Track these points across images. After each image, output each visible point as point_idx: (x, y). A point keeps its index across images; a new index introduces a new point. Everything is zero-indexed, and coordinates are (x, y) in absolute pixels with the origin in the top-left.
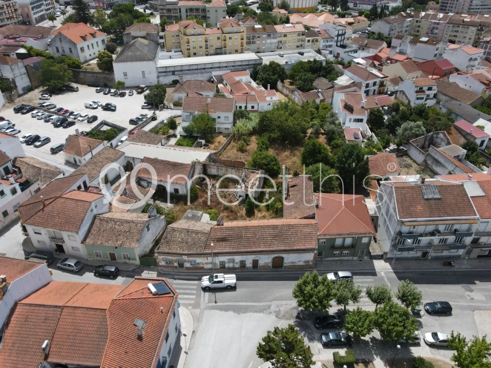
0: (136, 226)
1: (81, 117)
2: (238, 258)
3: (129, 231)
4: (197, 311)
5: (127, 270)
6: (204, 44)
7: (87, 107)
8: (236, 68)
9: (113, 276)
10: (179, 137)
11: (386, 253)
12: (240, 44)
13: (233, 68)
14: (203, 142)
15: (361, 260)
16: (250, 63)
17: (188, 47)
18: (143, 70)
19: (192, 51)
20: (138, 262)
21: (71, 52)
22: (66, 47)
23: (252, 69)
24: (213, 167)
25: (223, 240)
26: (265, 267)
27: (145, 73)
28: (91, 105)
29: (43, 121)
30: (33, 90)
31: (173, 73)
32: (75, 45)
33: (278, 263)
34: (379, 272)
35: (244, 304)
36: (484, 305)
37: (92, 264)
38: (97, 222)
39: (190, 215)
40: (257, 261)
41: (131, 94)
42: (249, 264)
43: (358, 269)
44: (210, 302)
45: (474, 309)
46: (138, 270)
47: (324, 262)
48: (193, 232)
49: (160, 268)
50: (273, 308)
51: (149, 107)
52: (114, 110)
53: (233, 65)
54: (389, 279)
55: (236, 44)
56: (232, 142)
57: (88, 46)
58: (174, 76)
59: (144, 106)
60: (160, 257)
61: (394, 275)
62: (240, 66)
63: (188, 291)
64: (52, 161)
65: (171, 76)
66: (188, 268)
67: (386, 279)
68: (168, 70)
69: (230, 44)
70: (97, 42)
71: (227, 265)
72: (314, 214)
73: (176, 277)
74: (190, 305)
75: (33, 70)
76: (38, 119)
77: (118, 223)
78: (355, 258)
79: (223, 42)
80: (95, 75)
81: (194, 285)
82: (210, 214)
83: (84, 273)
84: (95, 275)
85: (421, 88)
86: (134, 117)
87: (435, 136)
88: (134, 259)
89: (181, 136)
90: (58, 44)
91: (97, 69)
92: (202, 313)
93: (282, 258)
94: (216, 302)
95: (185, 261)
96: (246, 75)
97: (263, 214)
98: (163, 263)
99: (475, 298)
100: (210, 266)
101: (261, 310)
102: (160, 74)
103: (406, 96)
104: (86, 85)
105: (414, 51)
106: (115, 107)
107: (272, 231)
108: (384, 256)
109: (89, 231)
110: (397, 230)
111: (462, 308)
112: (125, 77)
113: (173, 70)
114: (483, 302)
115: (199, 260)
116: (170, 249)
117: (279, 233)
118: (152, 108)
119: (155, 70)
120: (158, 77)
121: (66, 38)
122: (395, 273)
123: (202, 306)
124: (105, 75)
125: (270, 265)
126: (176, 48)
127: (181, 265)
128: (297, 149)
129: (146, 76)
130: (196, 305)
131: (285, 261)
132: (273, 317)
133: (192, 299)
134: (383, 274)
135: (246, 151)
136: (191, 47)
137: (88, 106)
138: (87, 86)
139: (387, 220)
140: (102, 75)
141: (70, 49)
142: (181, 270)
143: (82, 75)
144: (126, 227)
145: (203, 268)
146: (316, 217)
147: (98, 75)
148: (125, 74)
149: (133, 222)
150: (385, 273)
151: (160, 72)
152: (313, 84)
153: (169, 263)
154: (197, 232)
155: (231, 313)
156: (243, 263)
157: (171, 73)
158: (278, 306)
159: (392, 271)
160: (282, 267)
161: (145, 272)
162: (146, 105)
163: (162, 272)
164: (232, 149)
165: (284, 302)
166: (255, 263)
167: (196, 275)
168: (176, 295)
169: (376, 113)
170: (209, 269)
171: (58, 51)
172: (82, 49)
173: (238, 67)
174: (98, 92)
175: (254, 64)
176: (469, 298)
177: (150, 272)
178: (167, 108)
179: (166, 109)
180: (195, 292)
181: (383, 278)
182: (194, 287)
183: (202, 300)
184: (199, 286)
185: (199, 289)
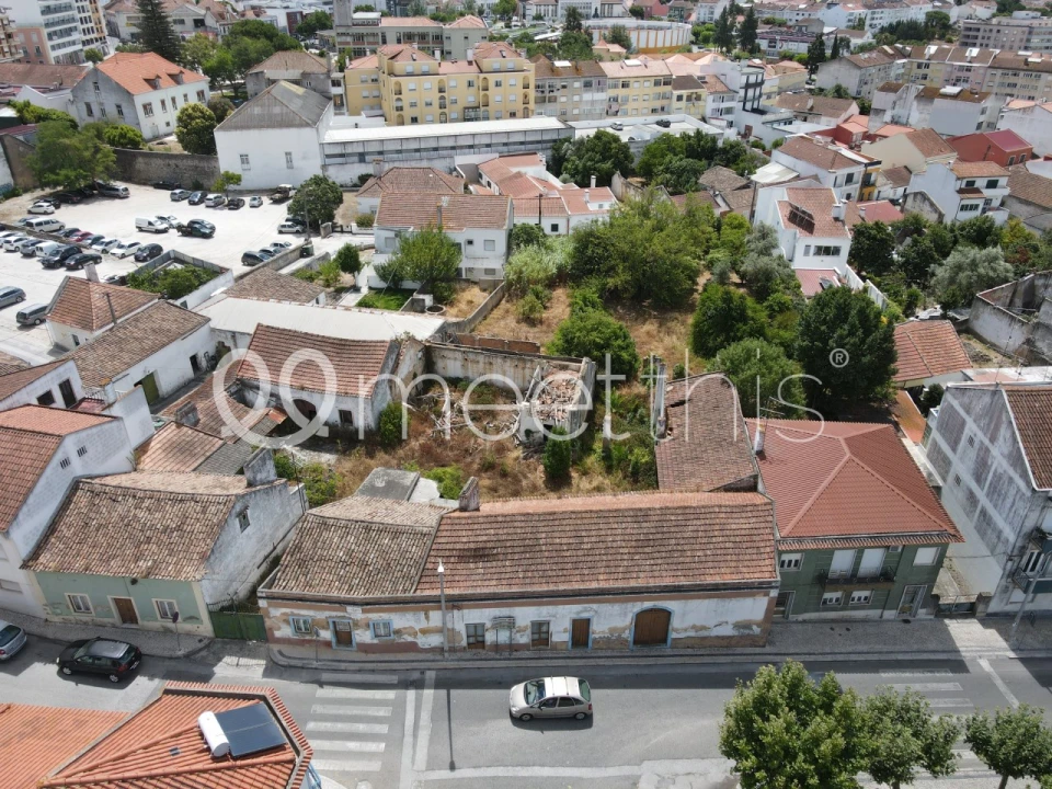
0: (204, 512)
1: (121, 247)
2: (525, 615)
3: (178, 528)
5: (166, 654)
6: (435, 97)
7: (141, 229)
8: (512, 148)
9: (116, 674)
10: (365, 291)
11: (984, 599)
12: (521, 99)
13: (505, 149)
14: (428, 300)
15: (907, 621)
16: (546, 137)
17: (399, 104)
18: (288, 151)
19: (408, 113)
20: (206, 628)
21: (120, 112)
22: (110, 102)
23: (550, 152)
24: (450, 354)
25: (479, 554)
26: (612, 643)
27: (293, 156)
28: (150, 223)
29: (19, 255)
30: (18, 195)
31: (362, 157)
32: (129, 95)
33: (652, 630)
34: (974, 660)
35: (546, 772)
37: (59, 636)
38: (82, 499)
39: (380, 484)
40: (588, 621)
41: (256, 203)
42: (561, 634)
43: (904, 648)
44: (431, 765)
46: (204, 653)
47: (795, 627)
48: (384, 529)
49: (275, 648)
51: (298, 228)
52: (207, 236)
53: (505, 141)
54: (1010, 682)
55: (513, 98)
56: (503, 302)
57: (163, 102)
58: (363, 165)
59: (283, 226)
60: (277, 612)
61: (1021, 671)
62: (522, 143)
63: (361, 727)
64: (14, 345)
65: (357, 165)
66: (365, 648)
67: (999, 682)
68: (349, 150)
69: (498, 98)
70: (185, 96)
71: (490, 637)
72: (756, 477)
73: (325, 676)
74: (363, 776)
75: (21, 149)
76: (8, 251)
77: (147, 503)
78: (890, 614)
79: (482, 93)
80: (172, 162)
81: (383, 704)
82: (440, 480)
83: (26, 666)
84: (61, 673)
85: (971, 184)
86: (255, 250)
87: (1040, 282)
88: (193, 618)
89: (370, 288)
90: (91, 97)
91: (178, 149)
93: (667, 614)
94: (452, 767)
95: (356, 624)
96: (534, 164)
97: (595, 484)
98: (285, 631)
100: (435, 640)
102: (328, 161)
103: (932, 205)
104: (151, 185)
105: (928, 117)
106: (213, 229)
107: (632, 528)
108: (980, 608)
109: (52, 528)
110: (1029, 524)
112: (245, 166)
113: (361, 150)
115: (400, 620)
116: (308, 585)
117: (655, 535)
118: (304, 232)
119: (317, 149)
120: (324, 167)
121: (108, 80)
122: (1023, 660)
123: (407, 782)
124: (196, 162)
125: (628, 635)
126: (372, 108)
127: (344, 638)
128: (676, 319)
129: (295, 163)
130: (386, 780)
131: (676, 623)
133: (371, 756)
134: (985, 664)
135: (541, 322)
136: (405, 104)
137: (145, 225)
138: (151, 189)
139: (981, 495)
140: (190, 163)
141: (119, 107)
142: (344, 653)
143: (140, 163)
144: (171, 515)
145: (412, 647)
146: (760, 487)
147: (179, 162)
148: (244, 159)
149: (193, 498)
150: (994, 662)
151: (328, 156)
152: (700, 181)
153: (306, 630)
154: (396, 532)
156: (541, 631)
157: (356, 159)
158: (662, 780)
159: (1012, 655)
160: (664, 640)
161: (227, 659)
162: (290, 223)
163: (283, 661)
164: (503, 318)
165: (680, 766)
166: (581, 629)
167: (393, 671)
168: (304, 753)
169: (873, 232)
170: (432, 650)
171: (90, 112)
172: (147, 108)
173: (516, 147)
174: (175, 199)
175: (555, 141)
177: (243, 661)
178: (342, 232)
179: (338, 234)
180: (383, 729)
181: (988, 677)
182: (382, 712)
183: (406, 760)
184: (399, 707)
185: (397, 719)
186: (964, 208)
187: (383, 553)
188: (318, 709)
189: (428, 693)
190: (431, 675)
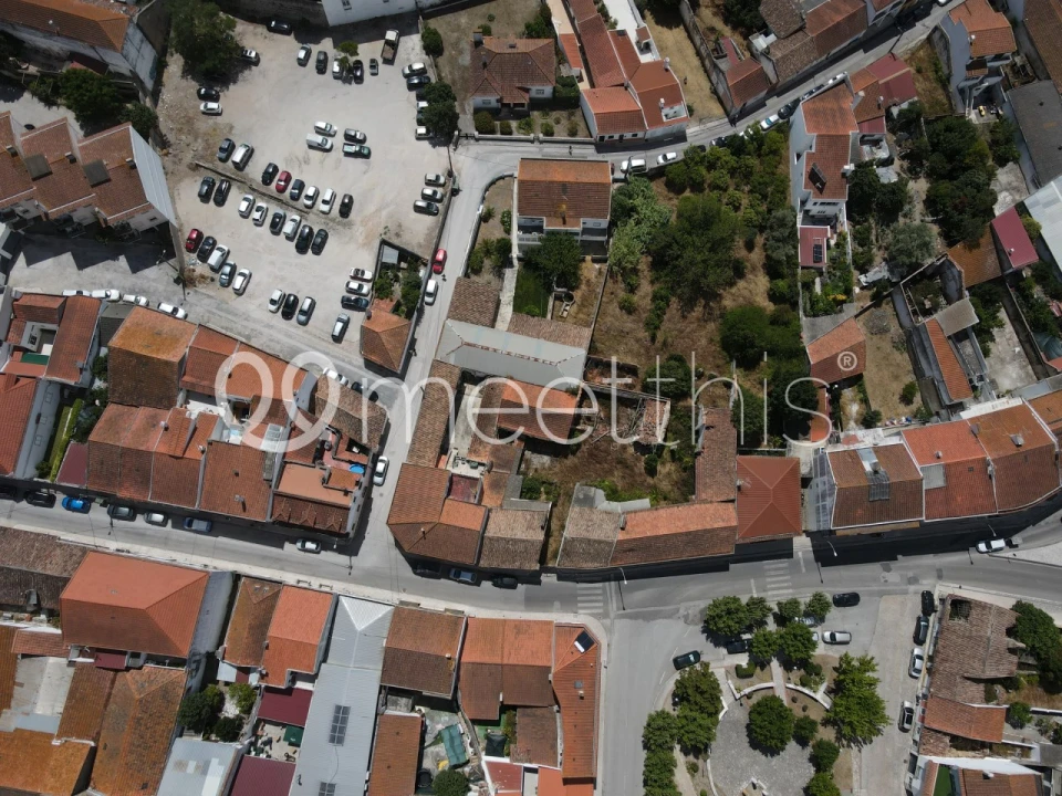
4: (608, 622)
9: (511, 585)
10: (516, 262)
25: (631, 550)
30: (166, 66)
34: (797, 551)
35: (652, 609)
36: (895, 588)
39: (581, 497)
43: (775, 550)
44: (618, 609)
45: (881, 594)
48: (595, 541)
50: (682, 612)
54: (805, 560)
61: (812, 555)
64: (343, 361)
67: (802, 560)
74: (600, 614)
81: (599, 588)
82: (603, 487)
83: (481, 584)
84: (493, 585)
89: (518, 259)
92: (612, 624)
94: (624, 610)
99: (890, 581)
101: (669, 616)
111: (871, 594)
114: (896, 584)
116: (571, 561)
122: (814, 551)
123: (612, 615)
124: (300, 5)
130: (605, 615)
132: (682, 622)
133: (599, 607)
134: (800, 554)
135: (635, 310)
137: (315, 145)
148: (346, 3)
150: (804, 553)
154: (600, 542)
155: (640, 621)
158: (687, 609)
159: (811, 547)
165: (691, 604)
176: (882, 580)
178: (466, 136)
179: (464, 142)
180: (600, 598)
181: (799, 560)
182: (599, 592)
183: (610, 608)
184: (604, 589)
185: (605, 593)
186: (967, 79)
187: (596, 550)
188: (579, 592)
189: (613, 583)
190: (612, 575)
